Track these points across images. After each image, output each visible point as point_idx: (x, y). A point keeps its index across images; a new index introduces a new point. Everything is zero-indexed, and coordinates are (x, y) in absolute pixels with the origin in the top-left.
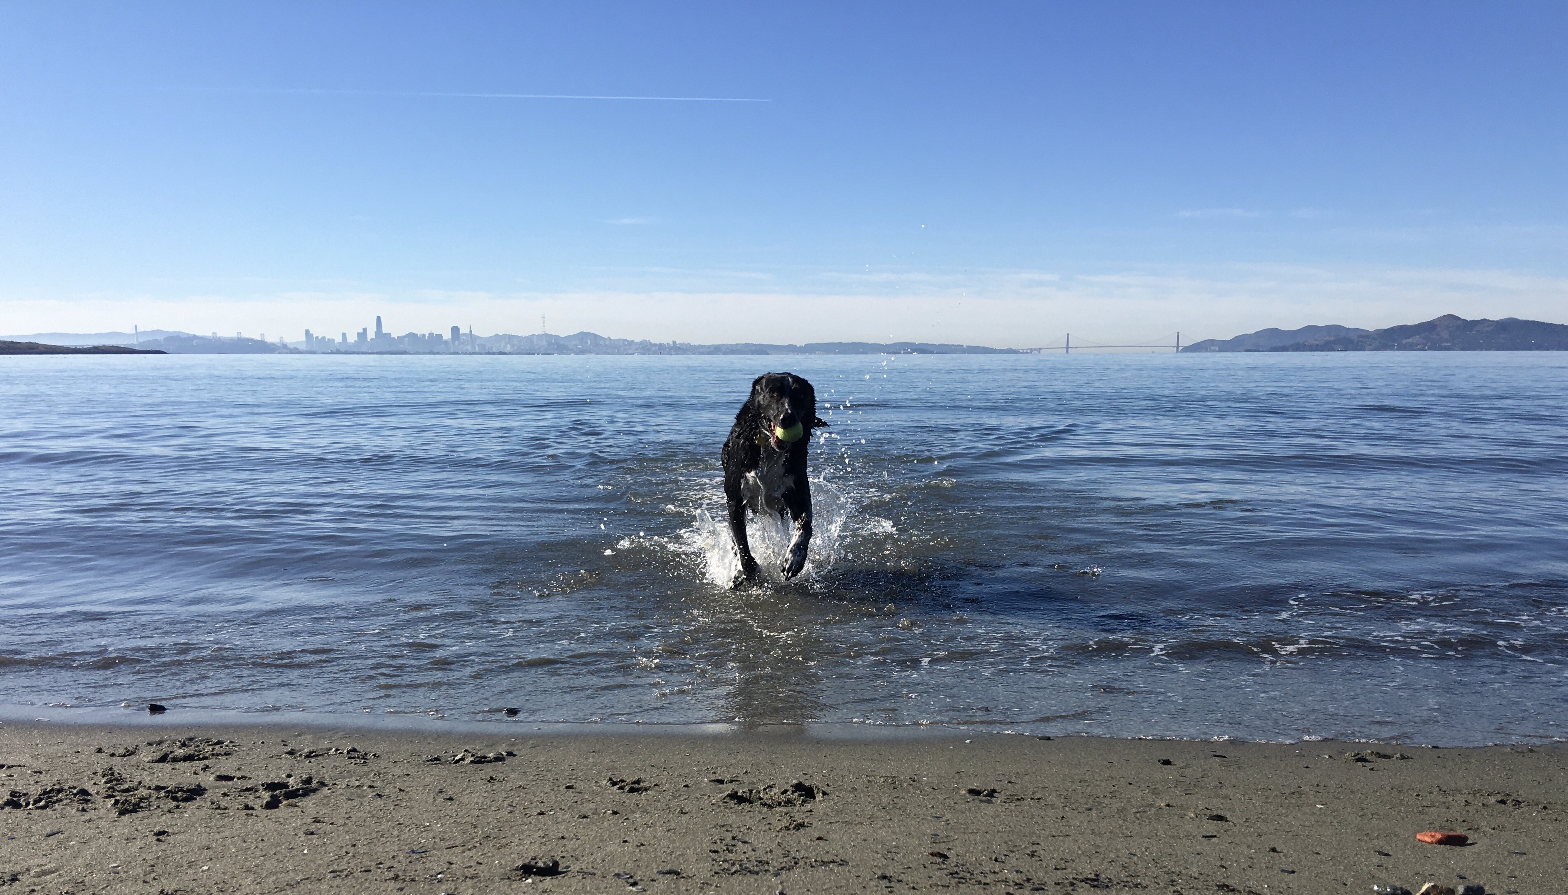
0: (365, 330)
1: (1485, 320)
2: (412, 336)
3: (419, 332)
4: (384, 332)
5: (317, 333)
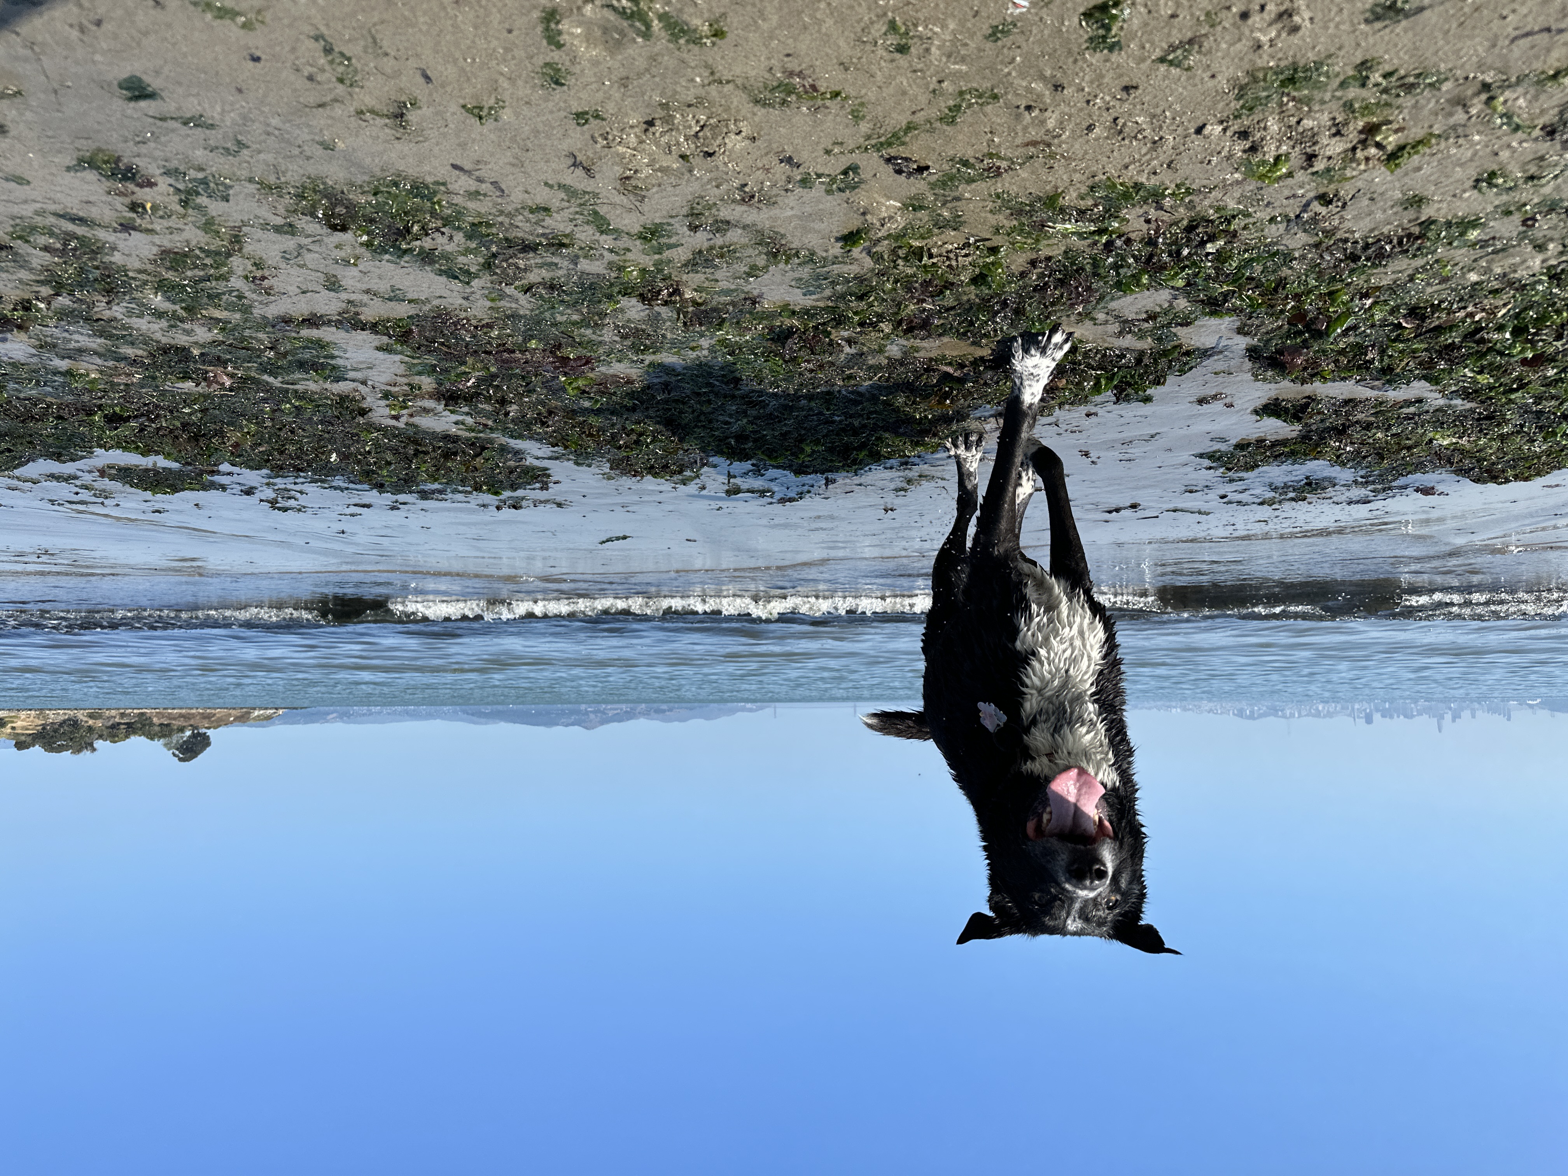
0: (1454, 721)
4: (1435, 719)
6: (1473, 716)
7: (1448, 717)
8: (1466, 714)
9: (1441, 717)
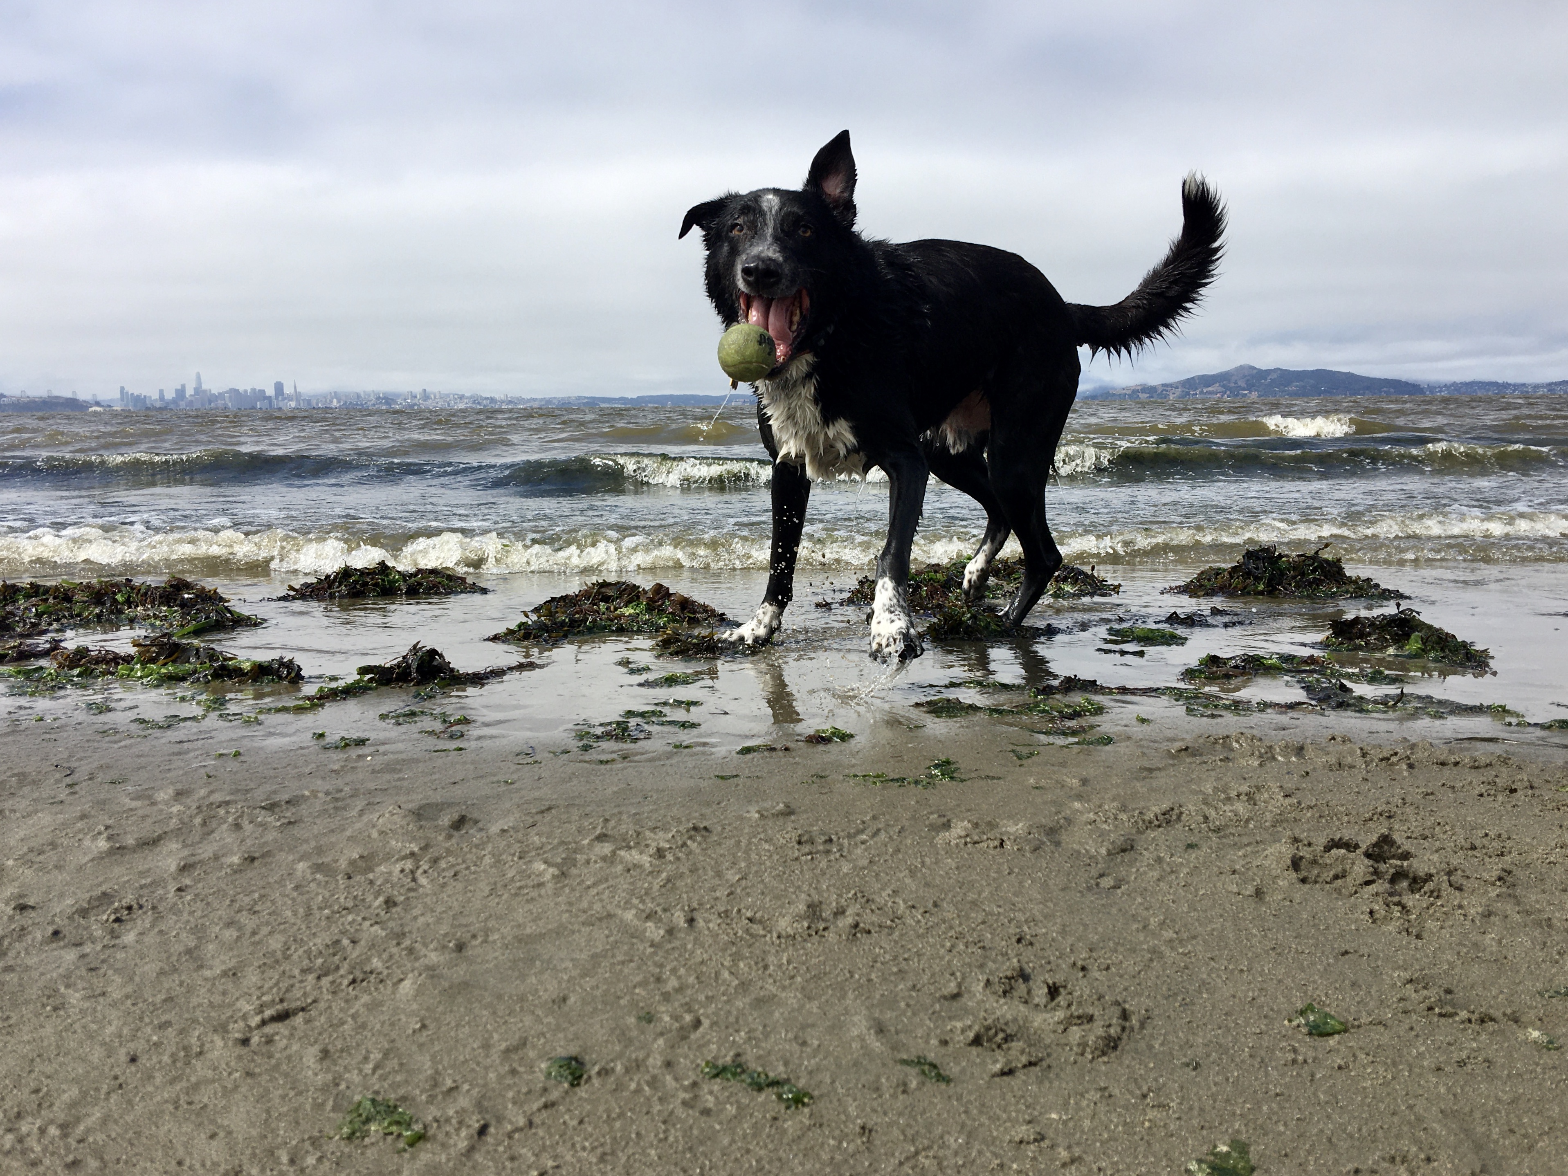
0: (183, 386)
2: (232, 392)
3: (241, 389)
4: (203, 388)
6: (161, 392)
7: (189, 392)
8: (170, 395)
9: (198, 390)
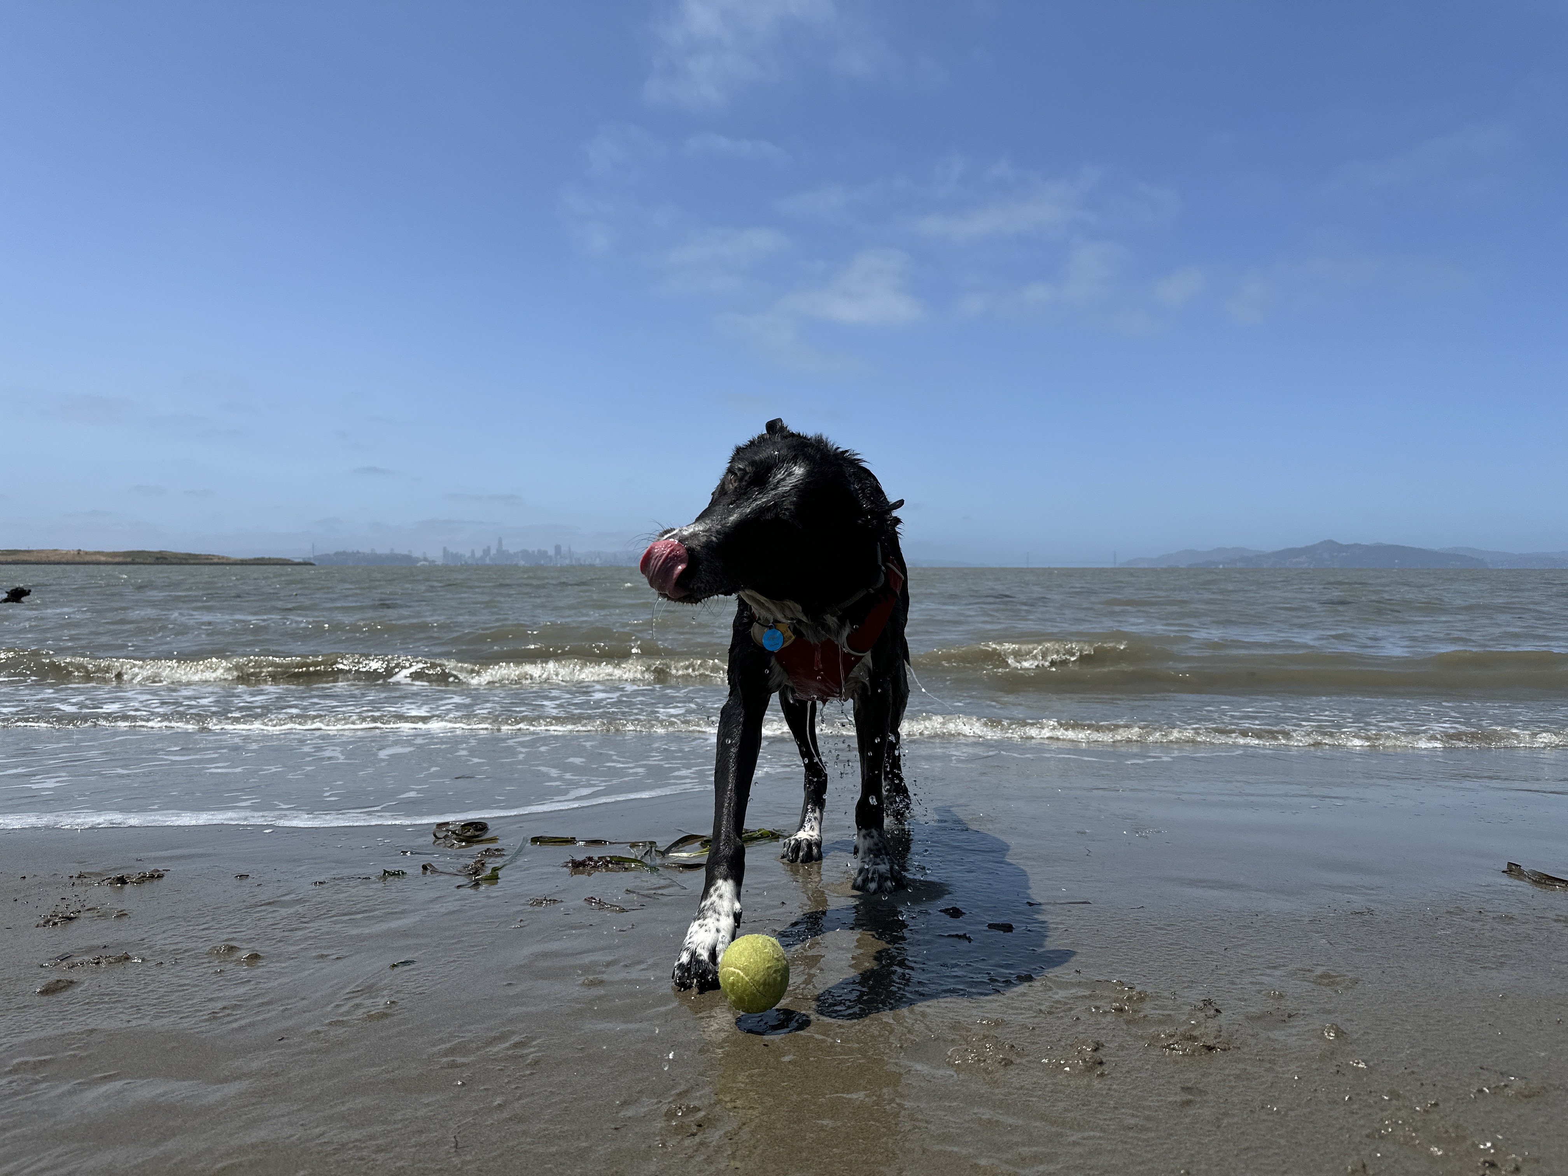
1: (1356, 545)
2: (524, 552)
3: (530, 550)
5: (453, 550)
